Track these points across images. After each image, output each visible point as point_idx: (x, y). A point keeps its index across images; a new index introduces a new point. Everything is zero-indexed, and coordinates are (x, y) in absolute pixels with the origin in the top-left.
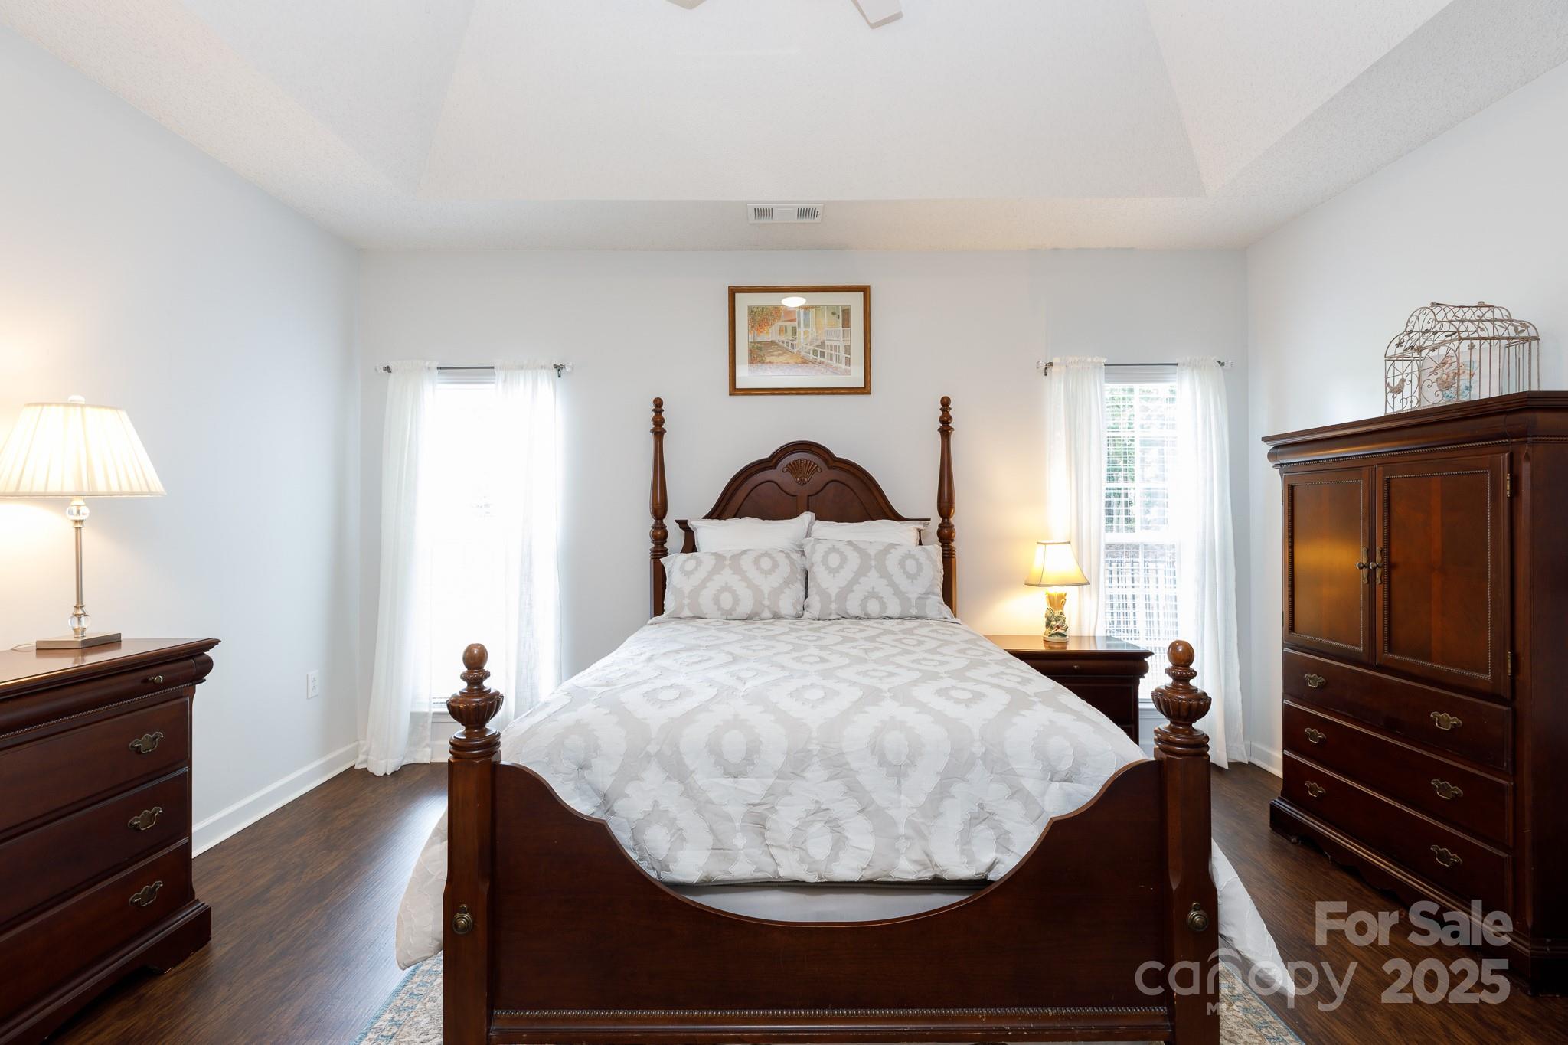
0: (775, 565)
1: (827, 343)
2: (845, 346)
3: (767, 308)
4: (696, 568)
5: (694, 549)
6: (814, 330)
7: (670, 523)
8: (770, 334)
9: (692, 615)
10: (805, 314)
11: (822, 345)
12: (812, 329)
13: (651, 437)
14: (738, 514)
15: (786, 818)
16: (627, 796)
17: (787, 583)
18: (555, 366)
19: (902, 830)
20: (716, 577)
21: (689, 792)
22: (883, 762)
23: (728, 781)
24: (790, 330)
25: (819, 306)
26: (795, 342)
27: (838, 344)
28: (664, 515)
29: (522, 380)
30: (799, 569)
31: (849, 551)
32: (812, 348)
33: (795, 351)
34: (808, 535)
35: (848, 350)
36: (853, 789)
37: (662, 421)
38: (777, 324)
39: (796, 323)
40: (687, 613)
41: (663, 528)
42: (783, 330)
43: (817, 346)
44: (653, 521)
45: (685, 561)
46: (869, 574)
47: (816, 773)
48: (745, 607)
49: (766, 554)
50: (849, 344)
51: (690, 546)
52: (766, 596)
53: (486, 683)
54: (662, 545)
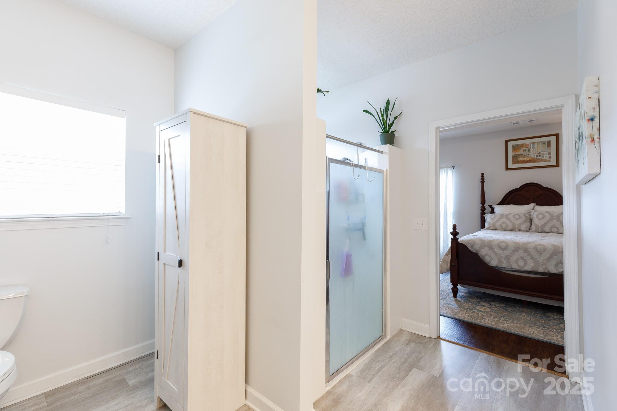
0: (520, 217)
1: (541, 153)
2: (549, 153)
3: (519, 145)
4: (495, 218)
5: (494, 213)
6: (536, 149)
7: (486, 205)
8: (520, 152)
9: (493, 229)
10: (533, 145)
11: (540, 153)
12: (535, 149)
13: (480, 184)
14: (508, 204)
15: (514, 258)
16: (481, 251)
17: (525, 222)
18: (453, 167)
19: (541, 263)
20: (501, 220)
21: (493, 252)
22: (537, 251)
23: (502, 251)
24: (527, 150)
25: (538, 142)
26: (529, 153)
27: (546, 152)
28: (484, 204)
29: (444, 171)
30: (529, 219)
31: (546, 215)
32: (536, 154)
33: (529, 156)
34: (533, 209)
35: (550, 154)
36: (529, 254)
37: (484, 179)
38: (523, 149)
39: (530, 148)
40: (492, 228)
41: (484, 207)
42: (525, 150)
43: (538, 154)
44: (481, 205)
45: (491, 216)
46: (553, 221)
47: (521, 251)
48: (510, 227)
49: (517, 214)
50: (550, 152)
51: (493, 211)
52: (517, 225)
53: (456, 230)
54: (484, 211)
